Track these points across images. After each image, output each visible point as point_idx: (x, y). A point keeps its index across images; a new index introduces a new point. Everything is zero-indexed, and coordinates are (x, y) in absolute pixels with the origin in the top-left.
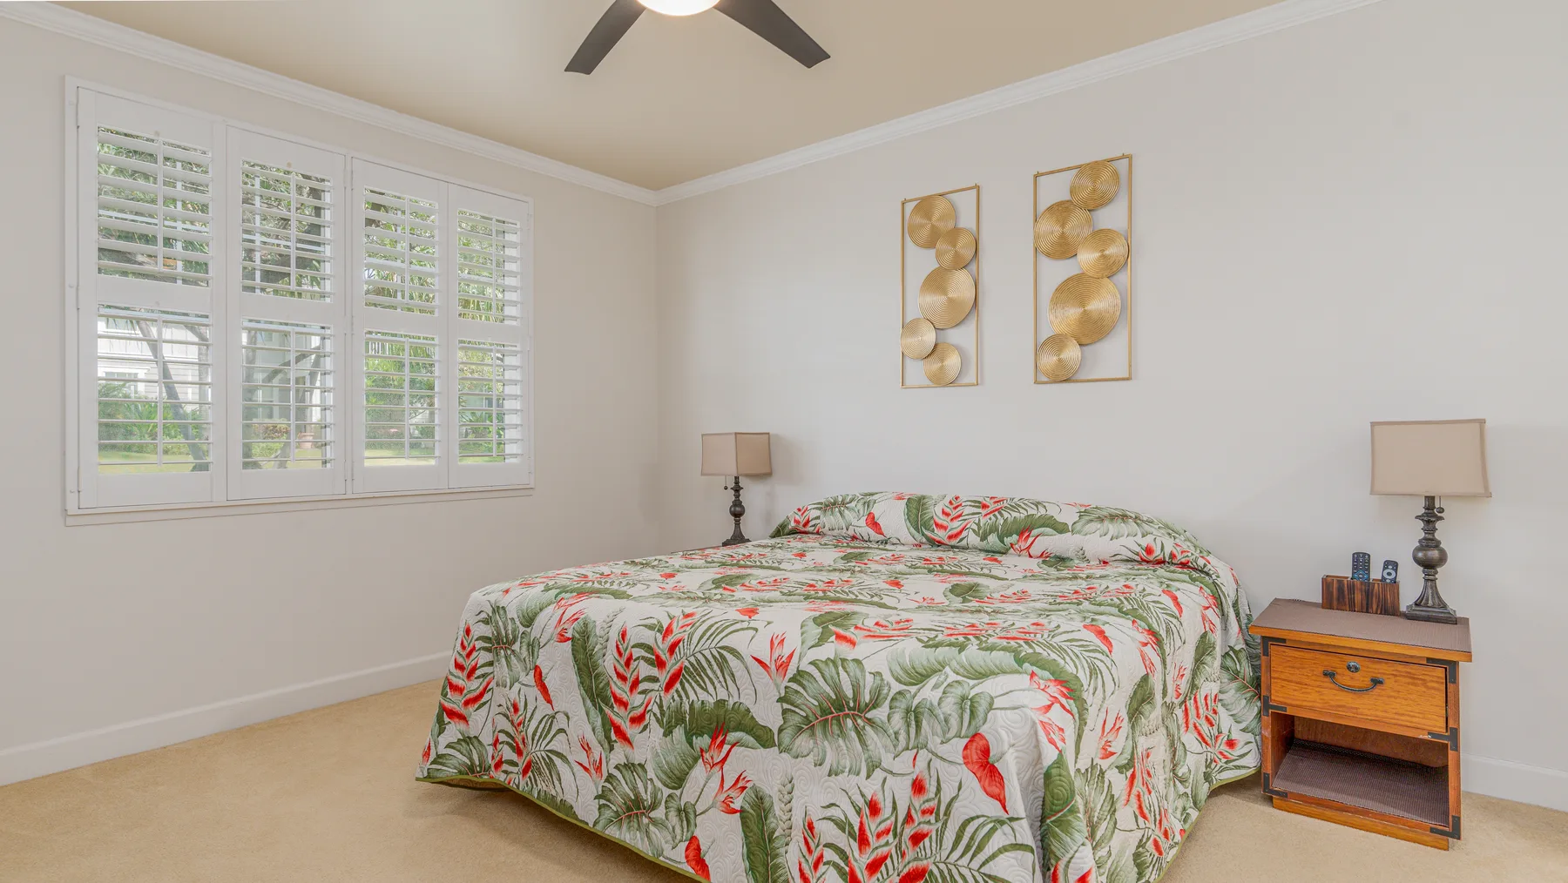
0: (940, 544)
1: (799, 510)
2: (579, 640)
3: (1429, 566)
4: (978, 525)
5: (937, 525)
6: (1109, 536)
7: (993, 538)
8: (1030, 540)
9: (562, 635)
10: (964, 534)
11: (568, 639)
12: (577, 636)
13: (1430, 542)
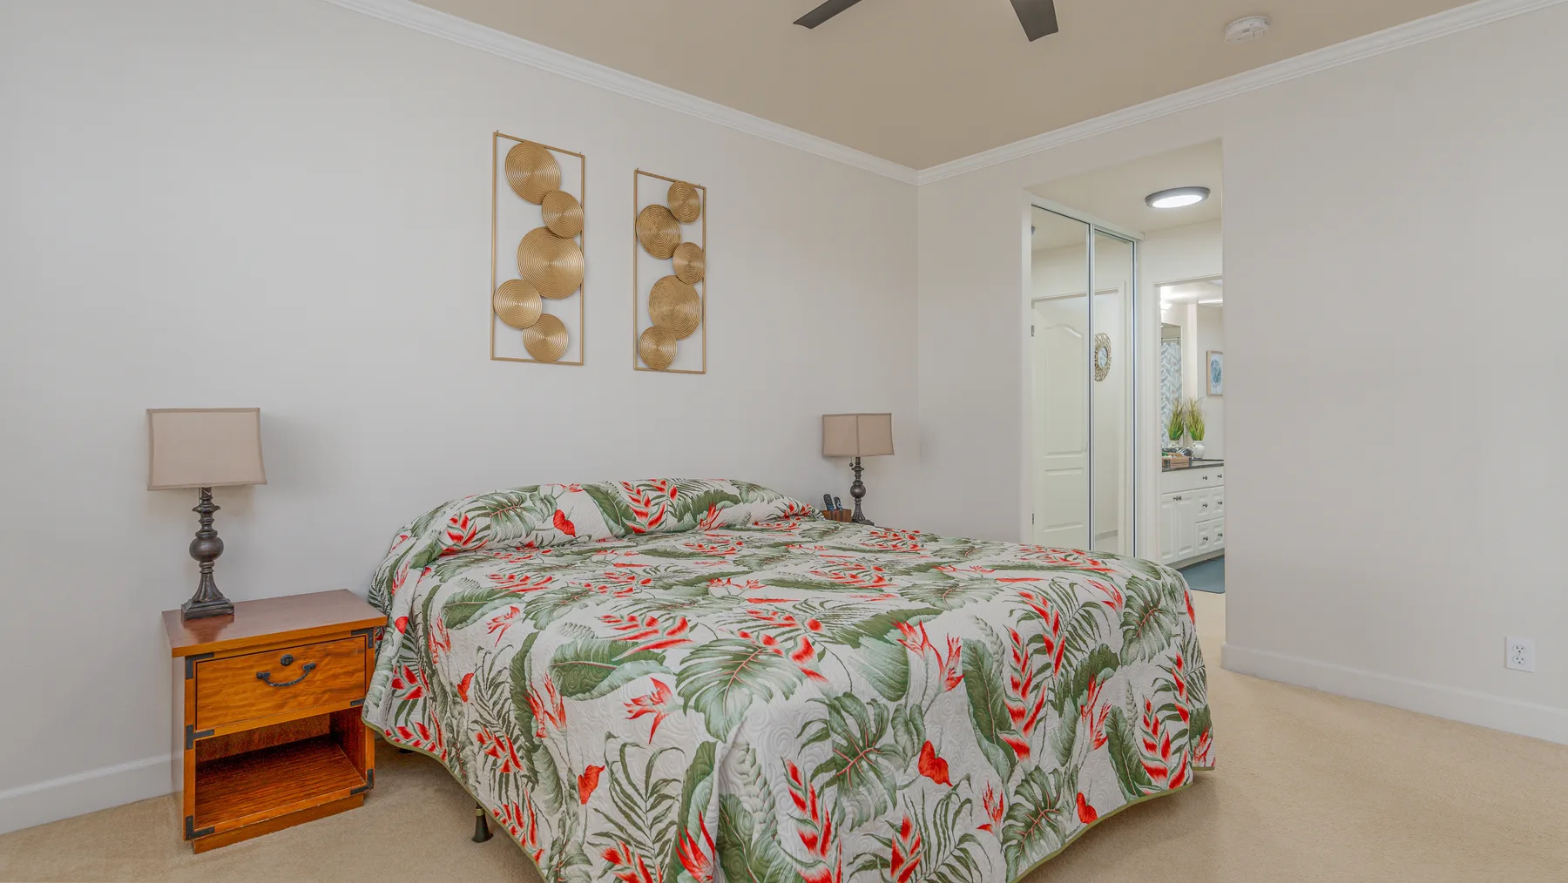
0: (639, 532)
1: (455, 521)
2: (973, 671)
3: (858, 497)
4: (672, 506)
5: (637, 513)
6: (766, 501)
7: (688, 518)
8: (716, 513)
9: (952, 679)
10: (664, 517)
11: (959, 679)
12: (970, 668)
13: (858, 484)
